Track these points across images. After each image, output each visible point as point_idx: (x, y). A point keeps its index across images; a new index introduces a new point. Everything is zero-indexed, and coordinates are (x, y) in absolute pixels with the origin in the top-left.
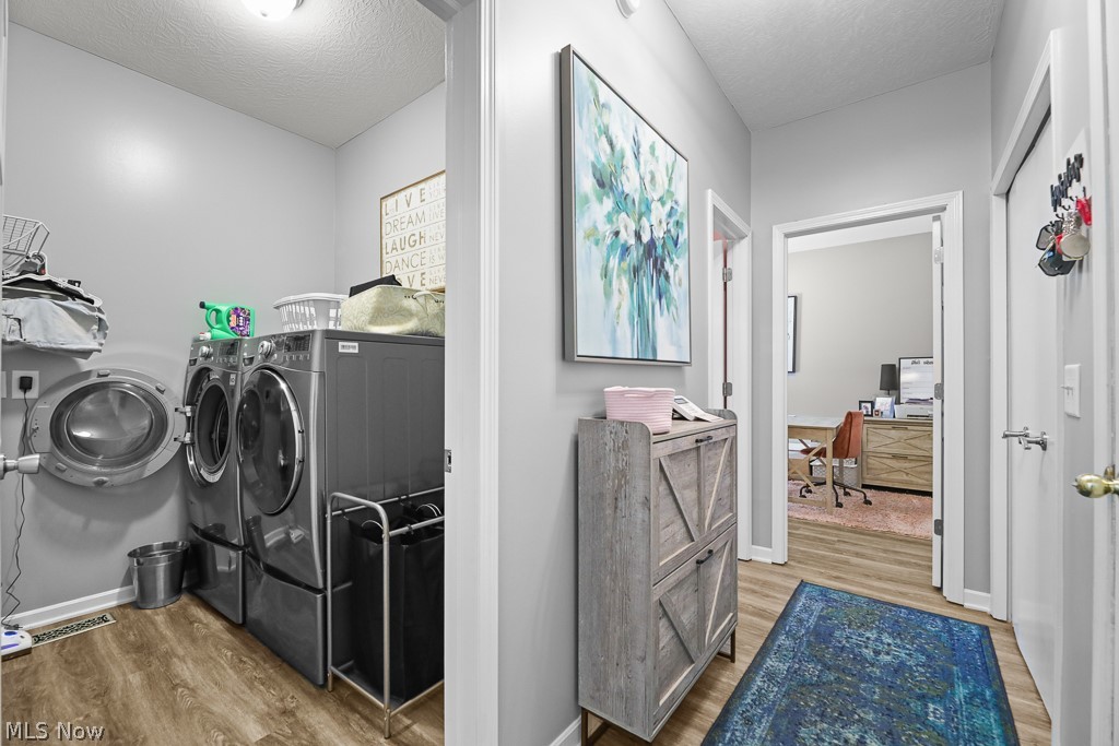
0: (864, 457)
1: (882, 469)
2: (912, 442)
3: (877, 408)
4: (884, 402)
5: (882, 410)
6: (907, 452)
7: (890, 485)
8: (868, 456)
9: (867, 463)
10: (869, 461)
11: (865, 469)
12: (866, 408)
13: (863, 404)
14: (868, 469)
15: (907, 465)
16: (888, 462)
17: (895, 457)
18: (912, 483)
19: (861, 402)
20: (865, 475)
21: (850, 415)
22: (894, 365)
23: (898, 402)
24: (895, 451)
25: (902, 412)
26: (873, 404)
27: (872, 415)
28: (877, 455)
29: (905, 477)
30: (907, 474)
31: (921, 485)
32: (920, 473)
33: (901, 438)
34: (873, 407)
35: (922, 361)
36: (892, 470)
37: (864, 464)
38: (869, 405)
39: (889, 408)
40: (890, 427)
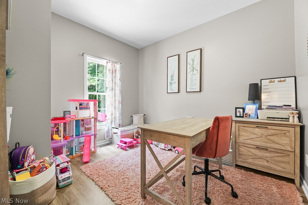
0: (237, 146)
1: (249, 156)
2: (271, 138)
3: (246, 112)
4: (251, 108)
5: (250, 113)
6: (268, 145)
7: (254, 168)
8: (239, 146)
9: (239, 150)
10: (240, 149)
11: (237, 154)
12: (240, 112)
13: (238, 110)
14: (239, 154)
15: (268, 154)
16: (254, 151)
17: (258, 148)
18: (271, 168)
19: (236, 108)
20: (237, 159)
21: (217, 119)
22: (258, 84)
23: (260, 108)
24: (258, 143)
25: (263, 115)
26: (244, 109)
27: (243, 117)
28: (245, 145)
29: (266, 163)
30: (268, 161)
31: (278, 171)
32: (278, 161)
33: (262, 134)
34: (244, 111)
35: (276, 80)
36: (256, 157)
37: (237, 150)
38: (241, 110)
39: (254, 112)
40: (255, 126)
